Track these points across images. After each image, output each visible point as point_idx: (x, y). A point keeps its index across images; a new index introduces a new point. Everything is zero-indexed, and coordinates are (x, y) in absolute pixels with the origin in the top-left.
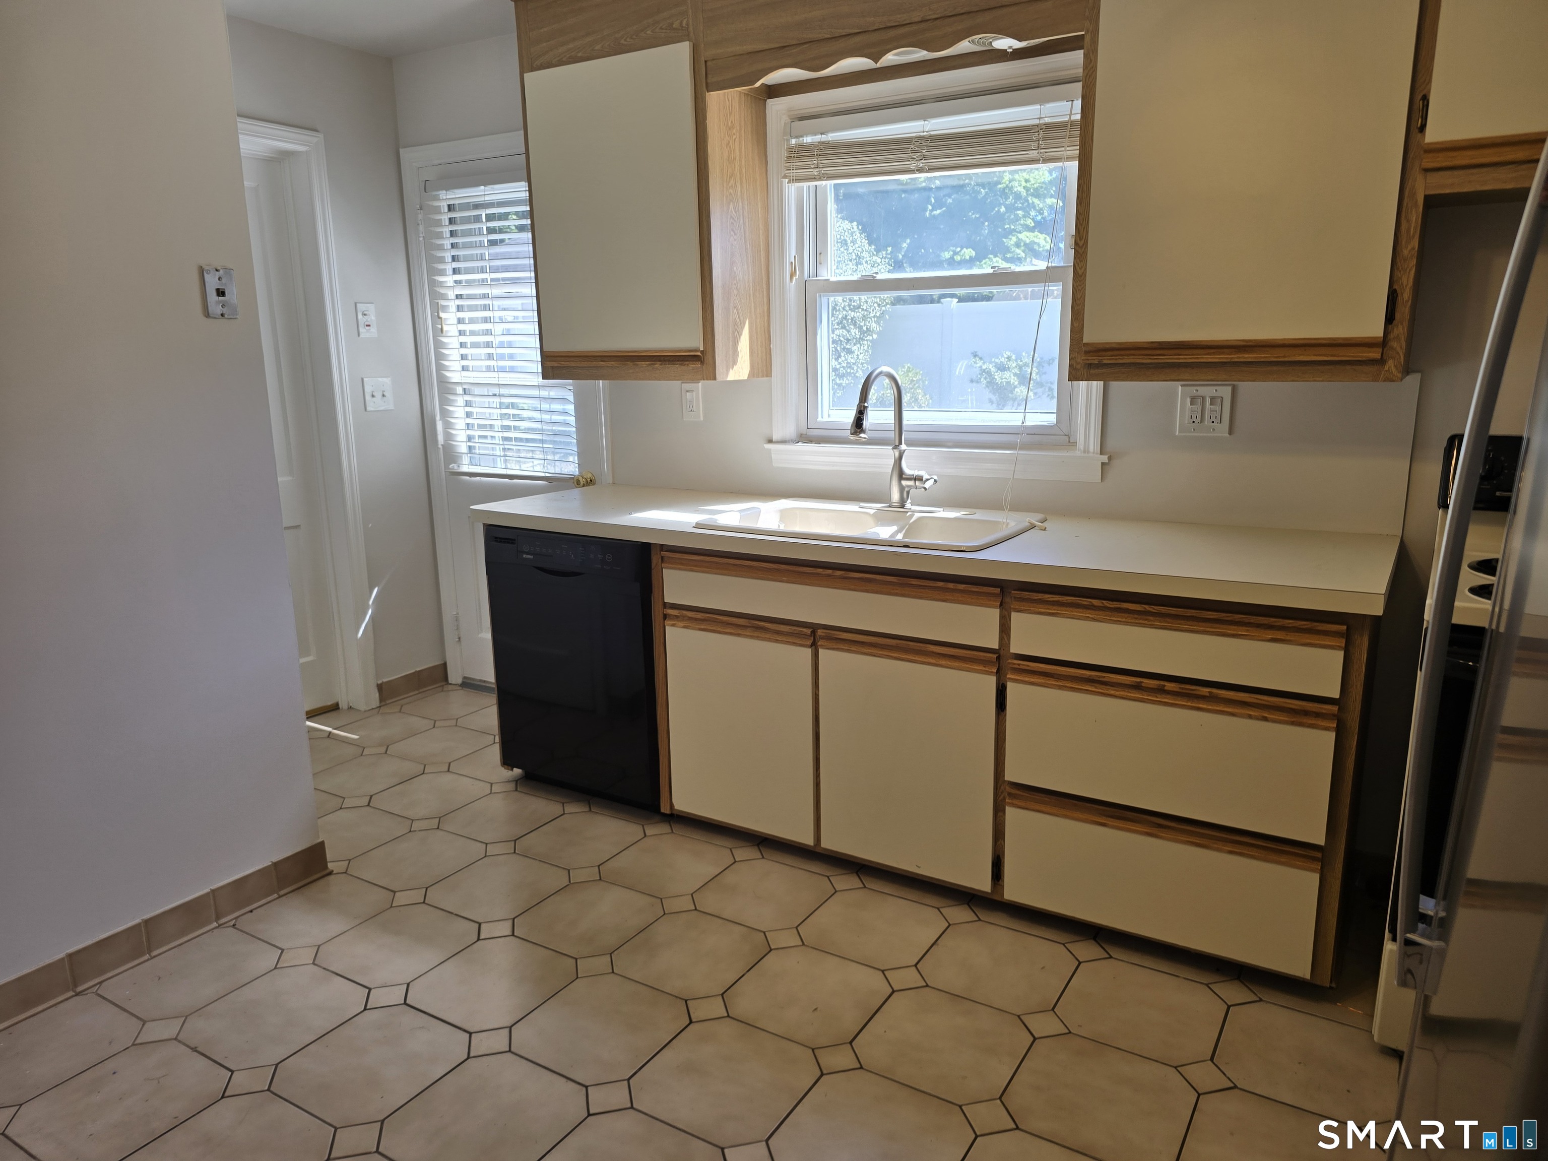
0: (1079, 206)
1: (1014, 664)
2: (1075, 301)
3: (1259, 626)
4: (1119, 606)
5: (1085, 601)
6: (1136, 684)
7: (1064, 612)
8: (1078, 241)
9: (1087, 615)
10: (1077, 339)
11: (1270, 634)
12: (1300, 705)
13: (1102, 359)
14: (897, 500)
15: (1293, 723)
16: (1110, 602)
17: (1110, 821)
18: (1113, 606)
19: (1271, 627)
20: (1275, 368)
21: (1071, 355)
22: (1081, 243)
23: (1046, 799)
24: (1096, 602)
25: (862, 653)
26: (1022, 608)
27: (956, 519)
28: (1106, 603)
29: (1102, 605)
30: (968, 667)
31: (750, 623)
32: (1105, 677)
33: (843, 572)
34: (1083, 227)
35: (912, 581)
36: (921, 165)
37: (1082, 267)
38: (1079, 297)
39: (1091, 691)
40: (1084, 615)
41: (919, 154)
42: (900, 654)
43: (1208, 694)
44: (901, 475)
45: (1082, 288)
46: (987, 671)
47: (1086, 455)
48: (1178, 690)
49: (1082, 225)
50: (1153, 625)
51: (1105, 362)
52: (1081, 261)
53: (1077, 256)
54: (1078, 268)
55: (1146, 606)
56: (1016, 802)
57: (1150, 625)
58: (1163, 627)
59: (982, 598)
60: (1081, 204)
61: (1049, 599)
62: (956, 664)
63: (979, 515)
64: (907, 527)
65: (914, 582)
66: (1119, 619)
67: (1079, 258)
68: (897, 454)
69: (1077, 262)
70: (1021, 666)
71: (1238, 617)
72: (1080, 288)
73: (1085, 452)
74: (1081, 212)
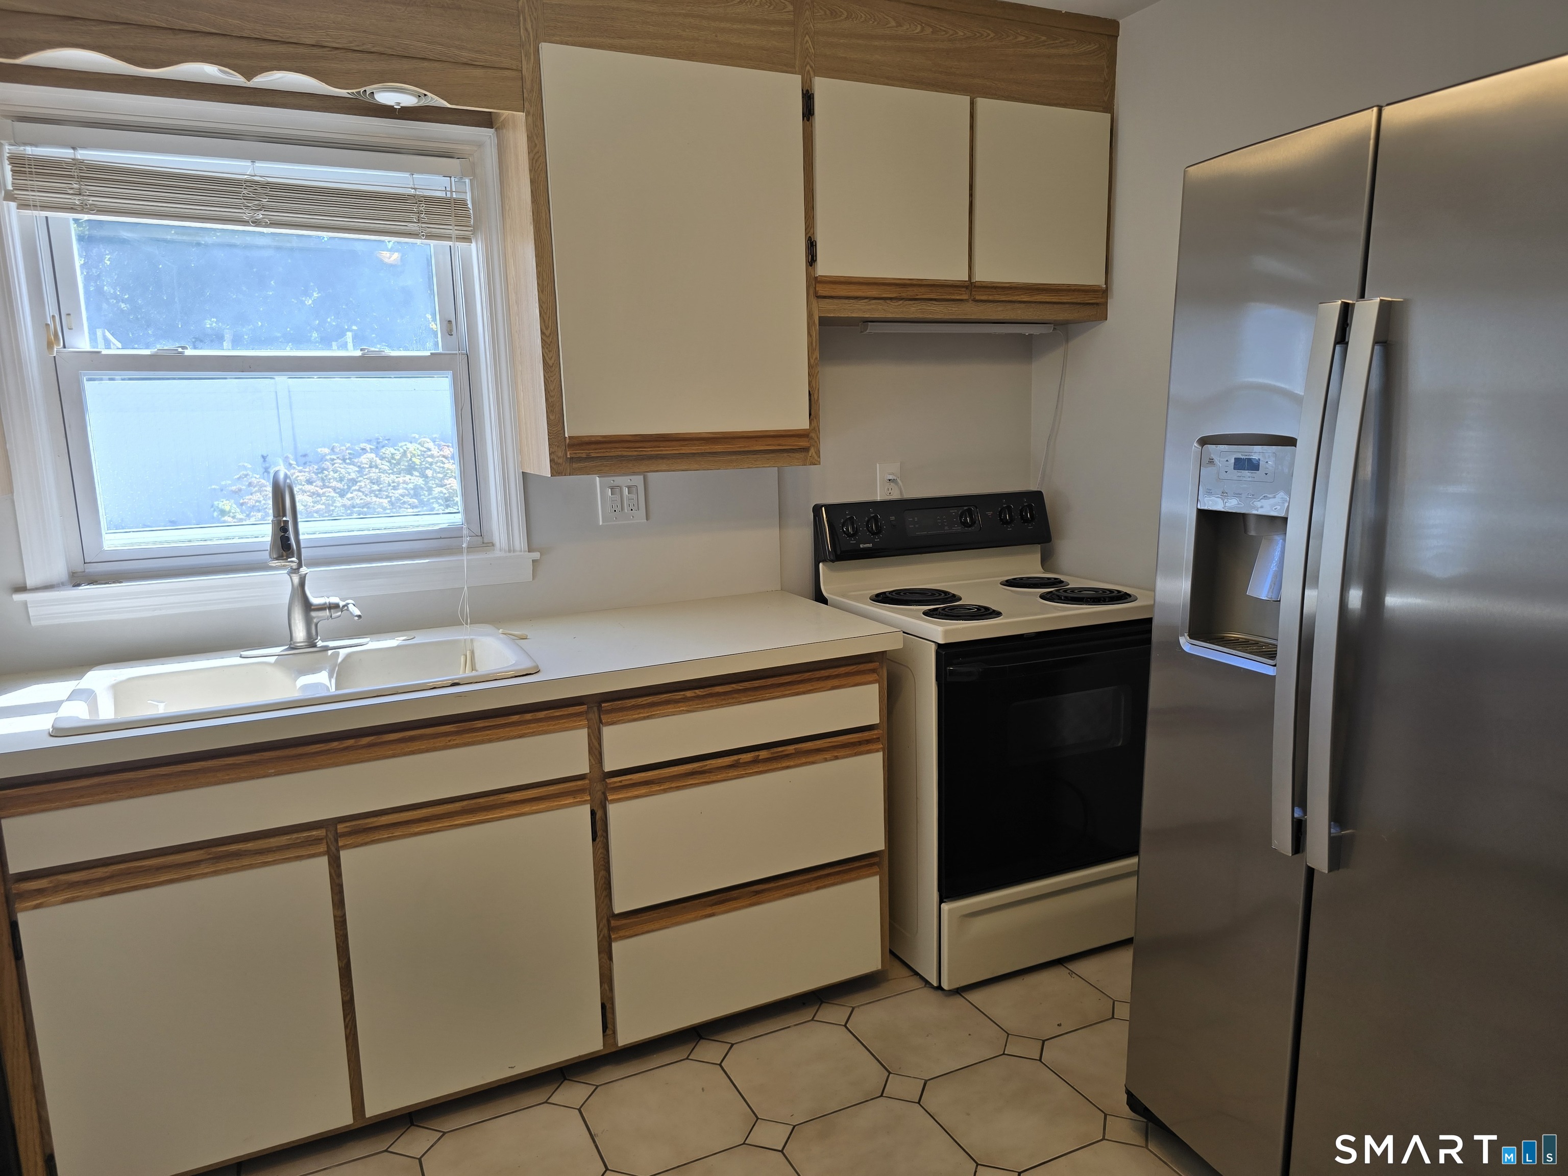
0: (541, 294)
1: (616, 782)
2: (549, 392)
3: (819, 679)
4: (710, 692)
5: (679, 695)
6: (735, 762)
7: (658, 712)
8: (545, 331)
9: (681, 709)
10: (555, 432)
11: (830, 683)
12: (859, 737)
13: (589, 453)
14: (302, 638)
15: (856, 754)
16: (701, 690)
17: (715, 909)
18: (704, 693)
19: (828, 678)
20: (734, 457)
21: (551, 449)
22: (547, 333)
23: (655, 915)
24: (689, 694)
25: (411, 834)
26: (615, 719)
27: (398, 647)
28: (699, 692)
29: (696, 695)
30: (557, 805)
31: (209, 854)
32: (707, 765)
33: (373, 738)
34: (548, 316)
35: (477, 723)
36: (261, 216)
37: (552, 358)
38: (552, 389)
39: (695, 784)
40: (678, 709)
41: (256, 202)
42: (466, 819)
43: (793, 752)
44: (308, 607)
45: (554, 379)
46: (580, 801)
47: (512, 554)
48: (770, 756)
49: (546, 313)
50: (740, 702)
51: (593, 455)
52: (550, 351)
53: (545, 345)
54: (547, 358)
55: (734, 685)
56: (622, 933)
57: (739, 702)
58: (749, 701)
59: (565, 721)
60: (542, 292)
61: (642, 703)
62: (542, 806)
63: (422, 638)
64: (337, 668)
65: (480, 724)
66: (711, 705)
67: (547, 348)
68: (296, 579)
69: (545, 352)
70: (623, 782)
71: (807, 675)
72: (552, 379)
73: (510, 551)
74: (544, 301)
